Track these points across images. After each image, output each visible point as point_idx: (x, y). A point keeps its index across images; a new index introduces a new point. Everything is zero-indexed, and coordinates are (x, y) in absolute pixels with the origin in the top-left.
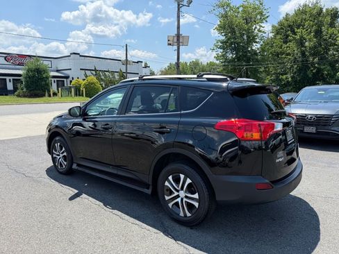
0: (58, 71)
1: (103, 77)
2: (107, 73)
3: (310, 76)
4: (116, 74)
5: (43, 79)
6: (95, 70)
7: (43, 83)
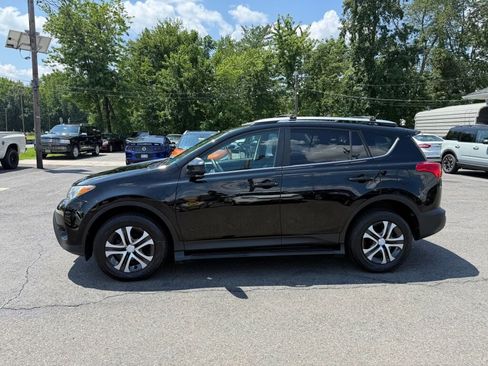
3: (194, 114)
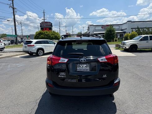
0: (122, 30)
1: (142, 31)
2: (145, 29)
4: (150, 29)
5: (112, 34)
6: (138, 28)
7: (112, 36)
